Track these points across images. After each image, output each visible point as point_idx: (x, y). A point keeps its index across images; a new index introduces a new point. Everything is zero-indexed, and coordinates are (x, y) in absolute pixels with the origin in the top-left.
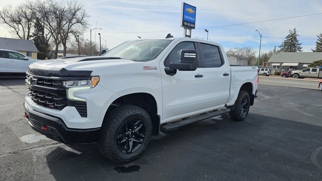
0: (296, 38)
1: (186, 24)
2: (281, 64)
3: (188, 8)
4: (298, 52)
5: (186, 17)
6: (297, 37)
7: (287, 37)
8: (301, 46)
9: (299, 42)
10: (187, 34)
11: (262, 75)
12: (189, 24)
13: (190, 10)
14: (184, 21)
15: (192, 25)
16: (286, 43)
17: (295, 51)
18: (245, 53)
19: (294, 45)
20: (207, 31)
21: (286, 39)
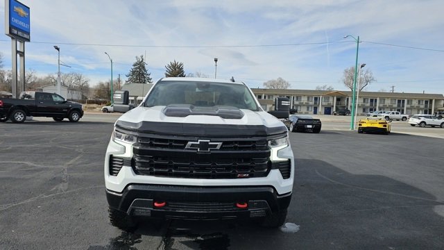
0: (144, 67)
1: (15, 32)
2: (135, 99)
3: (17, 7)
4: (148, 83)
5: (15, 21)
6: (146, 65)
7: (134, 65)
8: (150, 77)
9: (148, 72)
10: (18, 49)
11: (113, 112)
12: (20, 34)
13: (22, 11)
14: (11, 27)
15: (25, 36)
16: (133, 72)
17: (144, 83)
18: (73, 81)
19: (143, 74)
20: (58, 49)
21: (133, 67)
